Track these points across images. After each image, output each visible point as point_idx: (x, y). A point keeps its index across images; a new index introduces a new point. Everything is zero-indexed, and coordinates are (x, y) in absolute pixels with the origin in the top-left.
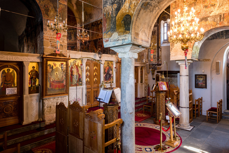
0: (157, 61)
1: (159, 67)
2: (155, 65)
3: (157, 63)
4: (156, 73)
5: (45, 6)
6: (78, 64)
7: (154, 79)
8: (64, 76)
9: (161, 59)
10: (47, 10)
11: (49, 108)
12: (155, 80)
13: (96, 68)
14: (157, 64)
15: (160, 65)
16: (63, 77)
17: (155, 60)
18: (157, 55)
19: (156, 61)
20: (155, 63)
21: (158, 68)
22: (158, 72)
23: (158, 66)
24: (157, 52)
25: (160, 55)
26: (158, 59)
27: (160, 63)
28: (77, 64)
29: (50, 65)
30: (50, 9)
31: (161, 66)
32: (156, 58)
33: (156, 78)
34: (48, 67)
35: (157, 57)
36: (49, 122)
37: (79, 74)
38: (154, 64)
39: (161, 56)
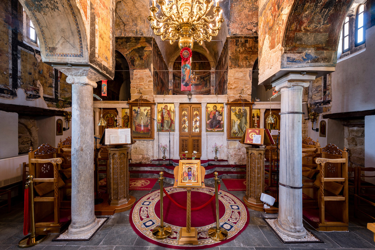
0: (323, 97)
1: (327, 106)
2: (320, 103)
3: (322, 100)
4: (320, 118)
5: (131, 58)
6: (170, 109)
7: (317, 130)
8: (149, 121)
9: (330, 91)
10: (133, 61)
11: (135, 149)
12: (319, 133)
13: (197, 113)
14: (323, 102)
15: (329, 102)
16: (147, 121)
17: (319, 94)
18: (323, 85)
19: (320, 96)
20: (320, 101)
21: (324, 109)
22: (325, 117)
23: (324, 106)
24: (324, 78)
25: (328, 83)
26: (325, 92)
27: (328, 98)
28: (168, 109)
29: (135, 110)
30: (136, 59)
31: (329, 105)
32: (321, 90)
33: (321, 127)
34: (134, 112)
35: (323, 88)
36: (135, 161)
37: (171, 119)
38: (317, 103)
39: (330, 85)
